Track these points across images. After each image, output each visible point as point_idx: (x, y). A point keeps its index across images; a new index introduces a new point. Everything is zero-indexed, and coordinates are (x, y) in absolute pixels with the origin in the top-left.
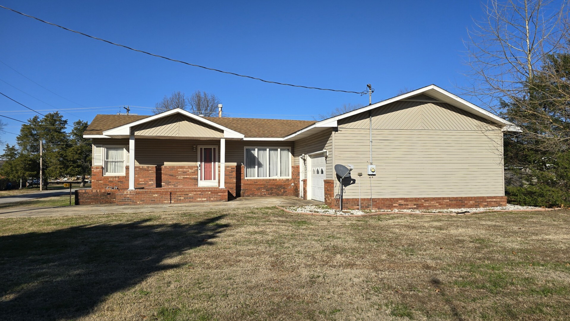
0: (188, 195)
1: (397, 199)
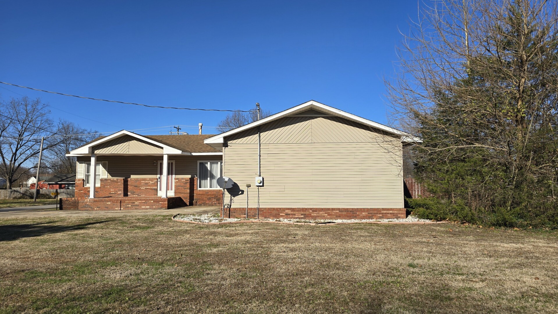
0: (134, 203)
1: (284, 209)
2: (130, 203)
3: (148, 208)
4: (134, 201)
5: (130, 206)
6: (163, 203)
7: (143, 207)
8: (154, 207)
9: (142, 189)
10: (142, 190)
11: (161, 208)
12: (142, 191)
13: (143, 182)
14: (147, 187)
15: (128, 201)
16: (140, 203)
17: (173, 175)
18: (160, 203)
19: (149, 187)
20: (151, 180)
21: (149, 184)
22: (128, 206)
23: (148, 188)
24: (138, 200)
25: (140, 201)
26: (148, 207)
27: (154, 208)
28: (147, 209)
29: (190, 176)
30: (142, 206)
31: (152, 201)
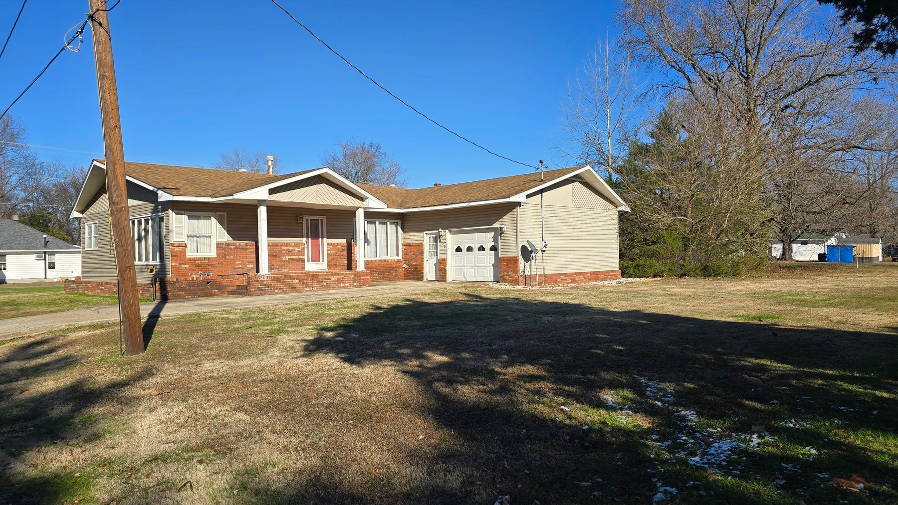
0: (330, 279)
2: (325, 279)
3: (348, 286)
4: (330, 277)
5: (325, 284)
6: (365, 277)
7: (342, 285)
8: (355, 284)
9: (283, 259)
10: (284, 261)
11: (363, 285)
12: (283, 263)
13: (285, 248)
14: (291, 257)
15: (322, 277)
16: (338, 279)
17: (324, 239)
18: (362, 277)
19: (294, 257)
20: (297, 245)
21: (294, 252)
22: (322, 284)
23: (292, 259)
24: (335, 275)
25: (338, 277)
26: (348, 284)
27: (355, 286)
28: (345, 287)
29: (345, 240)
30: (340, 283)
31: (353, 276)
